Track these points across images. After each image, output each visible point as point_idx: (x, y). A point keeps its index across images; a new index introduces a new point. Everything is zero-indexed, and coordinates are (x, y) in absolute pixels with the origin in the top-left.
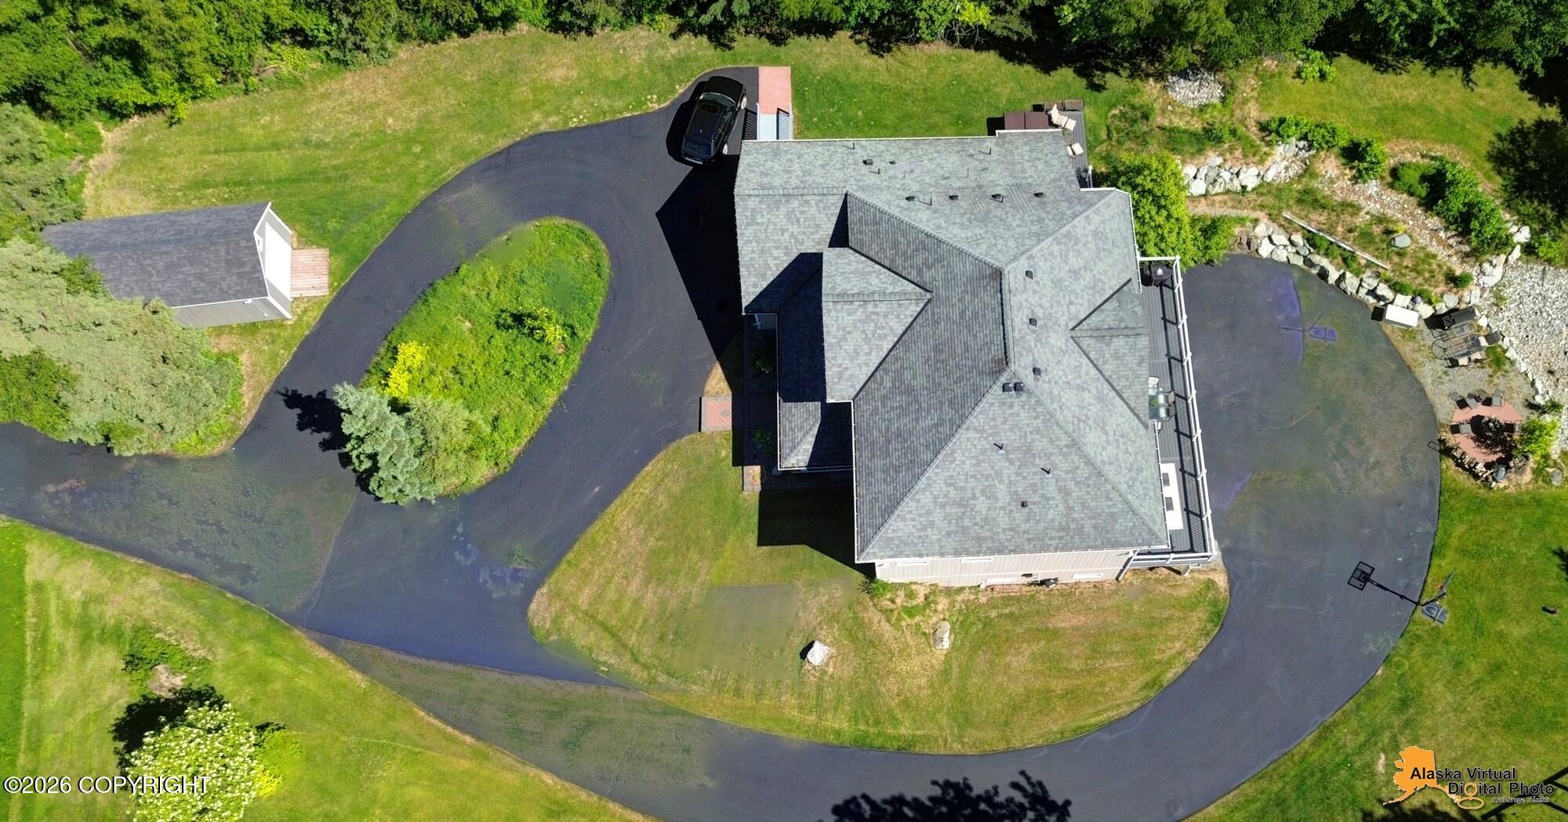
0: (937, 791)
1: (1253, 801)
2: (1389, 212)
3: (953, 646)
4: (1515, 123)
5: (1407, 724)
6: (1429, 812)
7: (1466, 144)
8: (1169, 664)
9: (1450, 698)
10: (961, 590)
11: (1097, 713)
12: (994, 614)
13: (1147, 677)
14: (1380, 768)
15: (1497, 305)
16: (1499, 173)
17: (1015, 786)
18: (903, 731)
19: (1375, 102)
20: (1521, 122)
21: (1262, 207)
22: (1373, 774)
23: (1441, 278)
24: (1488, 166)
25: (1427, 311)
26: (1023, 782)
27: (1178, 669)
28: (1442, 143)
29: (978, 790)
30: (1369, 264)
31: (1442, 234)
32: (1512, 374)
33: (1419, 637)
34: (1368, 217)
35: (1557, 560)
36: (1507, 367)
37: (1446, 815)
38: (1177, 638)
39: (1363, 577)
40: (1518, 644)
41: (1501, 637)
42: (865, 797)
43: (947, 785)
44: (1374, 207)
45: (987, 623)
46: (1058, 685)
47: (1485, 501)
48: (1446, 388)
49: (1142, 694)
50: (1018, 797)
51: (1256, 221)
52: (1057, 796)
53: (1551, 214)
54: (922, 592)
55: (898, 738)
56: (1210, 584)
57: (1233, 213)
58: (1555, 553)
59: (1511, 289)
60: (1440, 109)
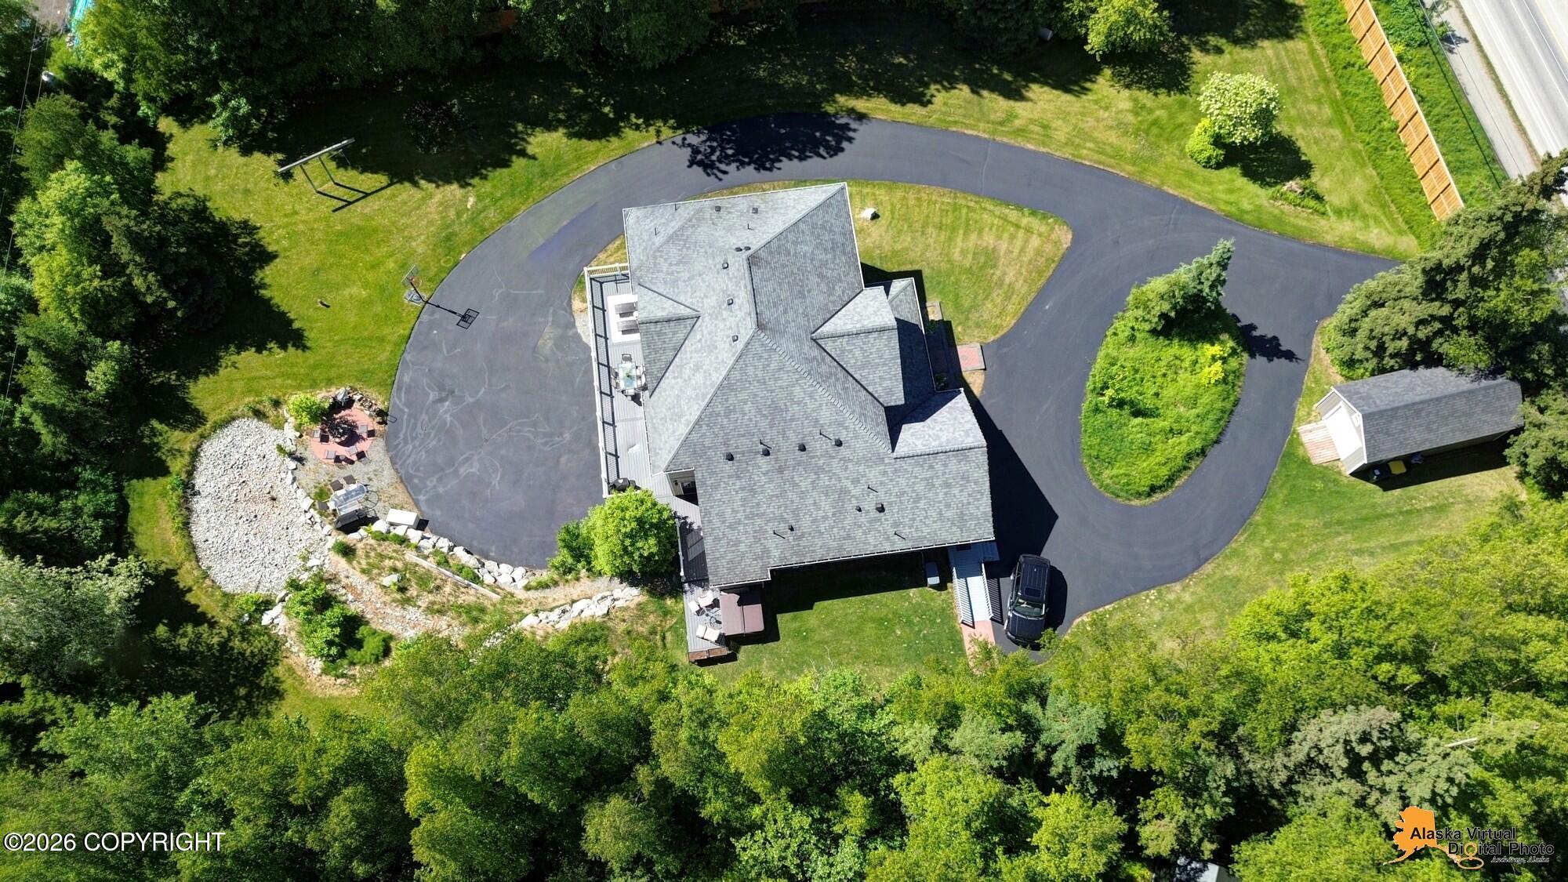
0: (777, 165)
1: (563, 175)
2: (399, 612)
5: (449, 226)
6: (440, 183)
9: (414, 244)
17: (725, 173)
21: (520, 602)
22: (477, 196)
23: (360, 553)
25: (380, 526)
26: (720, 175)
28: (332, 697)
29: (750, 168)
30: (426, 558)
31: (350, 597)
32: (311, 485)
33: (430, 282)
34: (419, 603)
35: (308, 342)
36: (314, 491)
37: (430, 181)
39: (466, 318)
40: (354, 282)
41: (366, 286)
42: (824, 158)
43: (770, 169)
44: (412, 613)
47: (358, 380)
48: (373, 466)
50: (723, 167)
51: (527, 587)
52: (697, 170)
53: (236, 643)
58: (309, 348)
59: (291, 566)
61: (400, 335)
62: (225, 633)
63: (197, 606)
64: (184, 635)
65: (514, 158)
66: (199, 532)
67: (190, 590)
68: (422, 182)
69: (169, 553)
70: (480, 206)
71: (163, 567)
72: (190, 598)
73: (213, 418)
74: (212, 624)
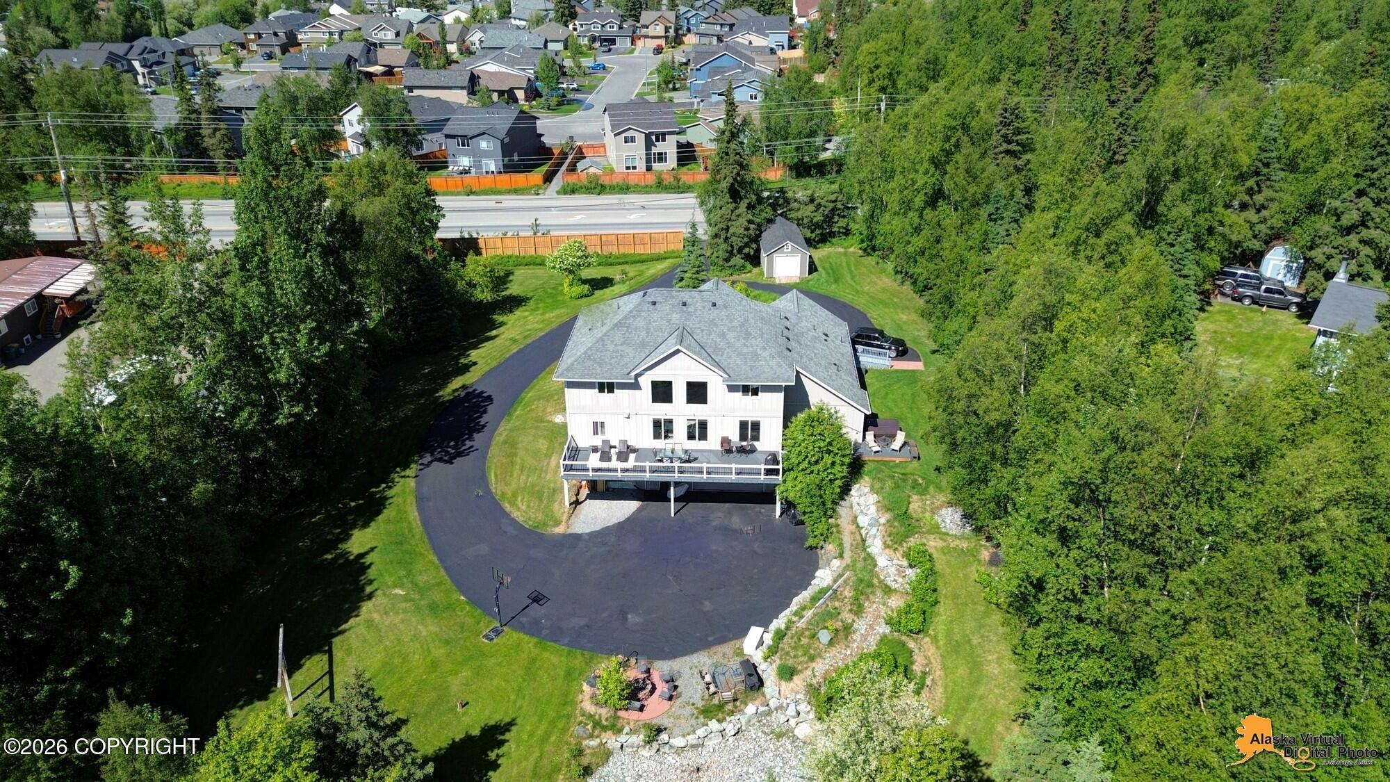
0: (483, 421)
1: (410, 531)
2: (857, 637)
3: (555, 424)
4: (984, 759)
5: (419, 608)
6: (354, 614)
8: (514, 504)
9: (424, 633)
11: (496, 476)
13: (509, 496)
14: (396, 591)
15: (772, 732)
17: (471, 447)
19: (976, 640)
20: (988, 765)
21: (854, 561)
22: (394, 587)
23: (789, 664)
25: (759, 654)
26: (472, 449)
27: (509, 509)
28: (945, 691)
29: (476, 436)
30: (802, 618)
32: (693, 721)
33: (478, 623)
34: (850, 621)
35: (507, 720)
36: (701, 719)
37: (346, 622)
38: (528, 506)
39: (537, 599)
40: (447, 681)
43: (484, 426)
44: (861, 626)
46: (519, 458)
48: (686, 672)
49: (500, 493)
50: (464, 448)
51: (841, 556)
52: (458, 460)
56: (558, 523)
57: (847, 546)
59: (789, 747)
60: (981, 691)
61: (535, 646)
65: (363, 561)
68: (344, 627)
70: (408, 584)
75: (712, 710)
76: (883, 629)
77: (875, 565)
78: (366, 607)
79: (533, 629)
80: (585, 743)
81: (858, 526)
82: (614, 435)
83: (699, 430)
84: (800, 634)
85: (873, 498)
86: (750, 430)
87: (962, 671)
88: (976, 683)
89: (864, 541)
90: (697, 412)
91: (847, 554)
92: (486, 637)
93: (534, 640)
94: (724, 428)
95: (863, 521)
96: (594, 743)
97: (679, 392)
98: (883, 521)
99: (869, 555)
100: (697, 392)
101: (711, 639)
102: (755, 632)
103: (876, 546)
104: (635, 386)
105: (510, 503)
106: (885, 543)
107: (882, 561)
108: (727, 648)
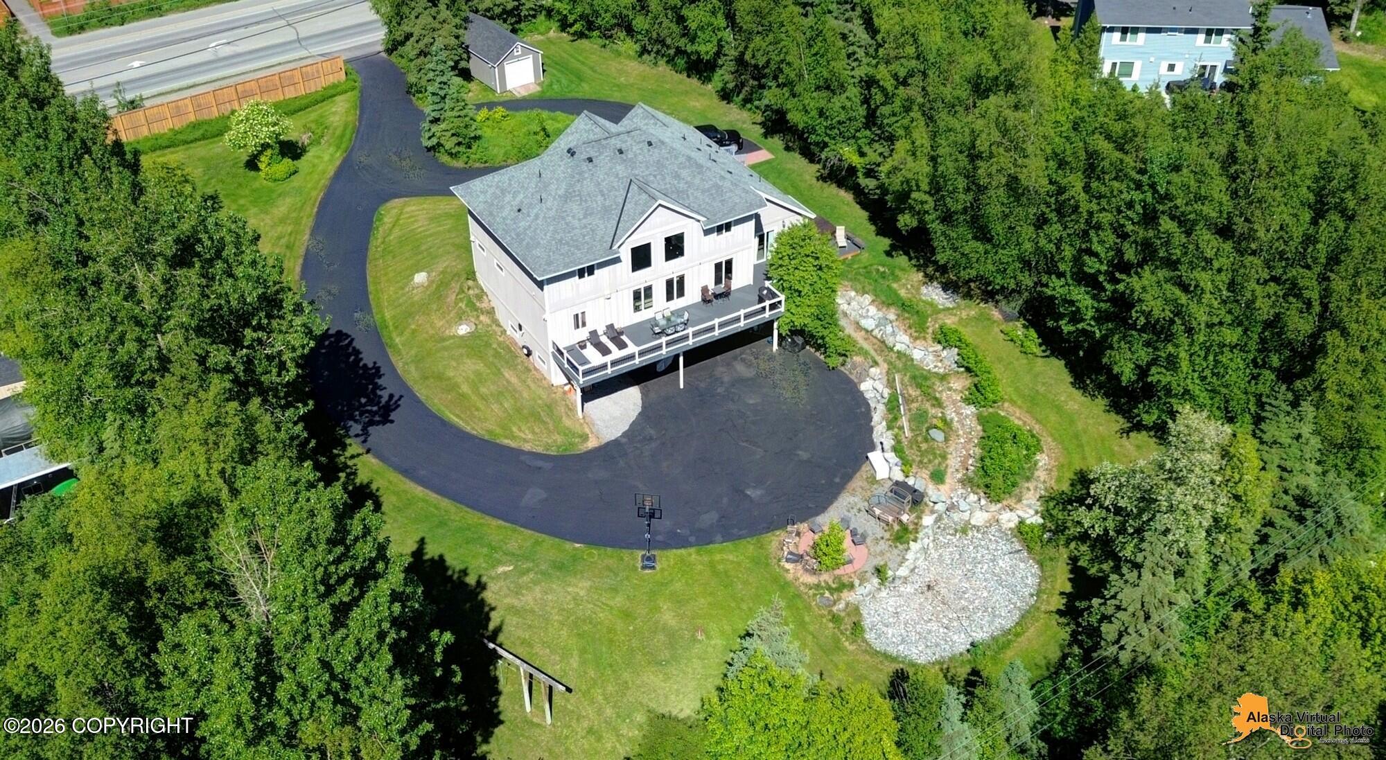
3: (462, 337)
5: (545, 574)
7: (1069, 453)
8: (514, 438)
9: (582, 593)
10: (499, 325)
11: (457, 416)
12: (495, 346)
13: (498, 430)
14: (501, 569)
15: (956, 531)
16: (1072, 485)
17: (391, 396)
18: (397, 340)
19: (1042, 389)
21: (891, 364)
22: (494, 567)
23: (931, 469)
24: (1069, 475)
25: (897, 476)
26: (395, 398)
27: (513, 444)
28: (1055, 440)
32: (896, 552)
33: (622, 560)
36: (901, 547)
38: (533, 433)
44: (952, 415)
45: (488, 345)
46: (465, 388)
48: (850, 515)
49: (483, 432)
50: (384, 400)
51: (876, 363)
52: (393, 416)
54: (484, 305)
55: (391, 338)
56: (585, 438)
57: (872, 352)
60: (1080, 426)
61: (698, 553)
62: (1073, 545)
63: (1070, 580)
64: (1101, 570)
65: (427, 557)
66: (1006, 620)
67: (1062, 593)
68: (493, 625)
69: (1046, 625)
70: (504, 558)
71: (1063, 620)
72: (1068, 588)
73: (890, 668)
74: (1074, 560)
75: (903, 535)
76: (970, 410)
77: (912, 360)
78: (489, 596)
79: (675, 541)
80: (835, 609)
81: (867, 331)
82: (598, 323)
83: (675, 288)
84: (913, 442)
85: (868, 298)
86: (724, 270)
87: (1053, 418)
88: (1072, 422)
89: (883, 342)
90: (675, 268)
91: (879, 359)
92: (644, 567)
93: (692, 550)
94: (699, 277)
95: (869, 324)
96: (842, 605)
97: (658, 252)
98: (892, 317)
99: (899, 352)
100: (674, 247)
101: (837, 480)
102: (874, 457)
103: (901, 341)
104: (617, 260)
105: (506, 438)
106: (911, 335)
107: (917, 355)
108: (857, 482)
